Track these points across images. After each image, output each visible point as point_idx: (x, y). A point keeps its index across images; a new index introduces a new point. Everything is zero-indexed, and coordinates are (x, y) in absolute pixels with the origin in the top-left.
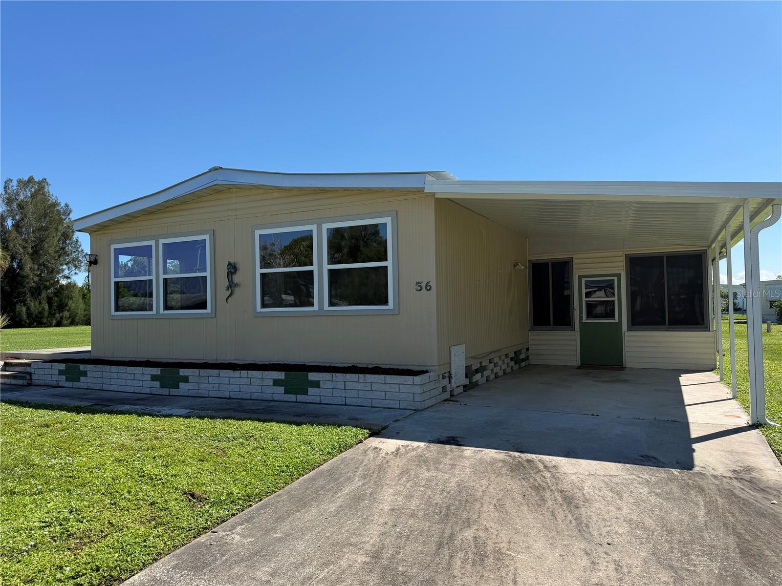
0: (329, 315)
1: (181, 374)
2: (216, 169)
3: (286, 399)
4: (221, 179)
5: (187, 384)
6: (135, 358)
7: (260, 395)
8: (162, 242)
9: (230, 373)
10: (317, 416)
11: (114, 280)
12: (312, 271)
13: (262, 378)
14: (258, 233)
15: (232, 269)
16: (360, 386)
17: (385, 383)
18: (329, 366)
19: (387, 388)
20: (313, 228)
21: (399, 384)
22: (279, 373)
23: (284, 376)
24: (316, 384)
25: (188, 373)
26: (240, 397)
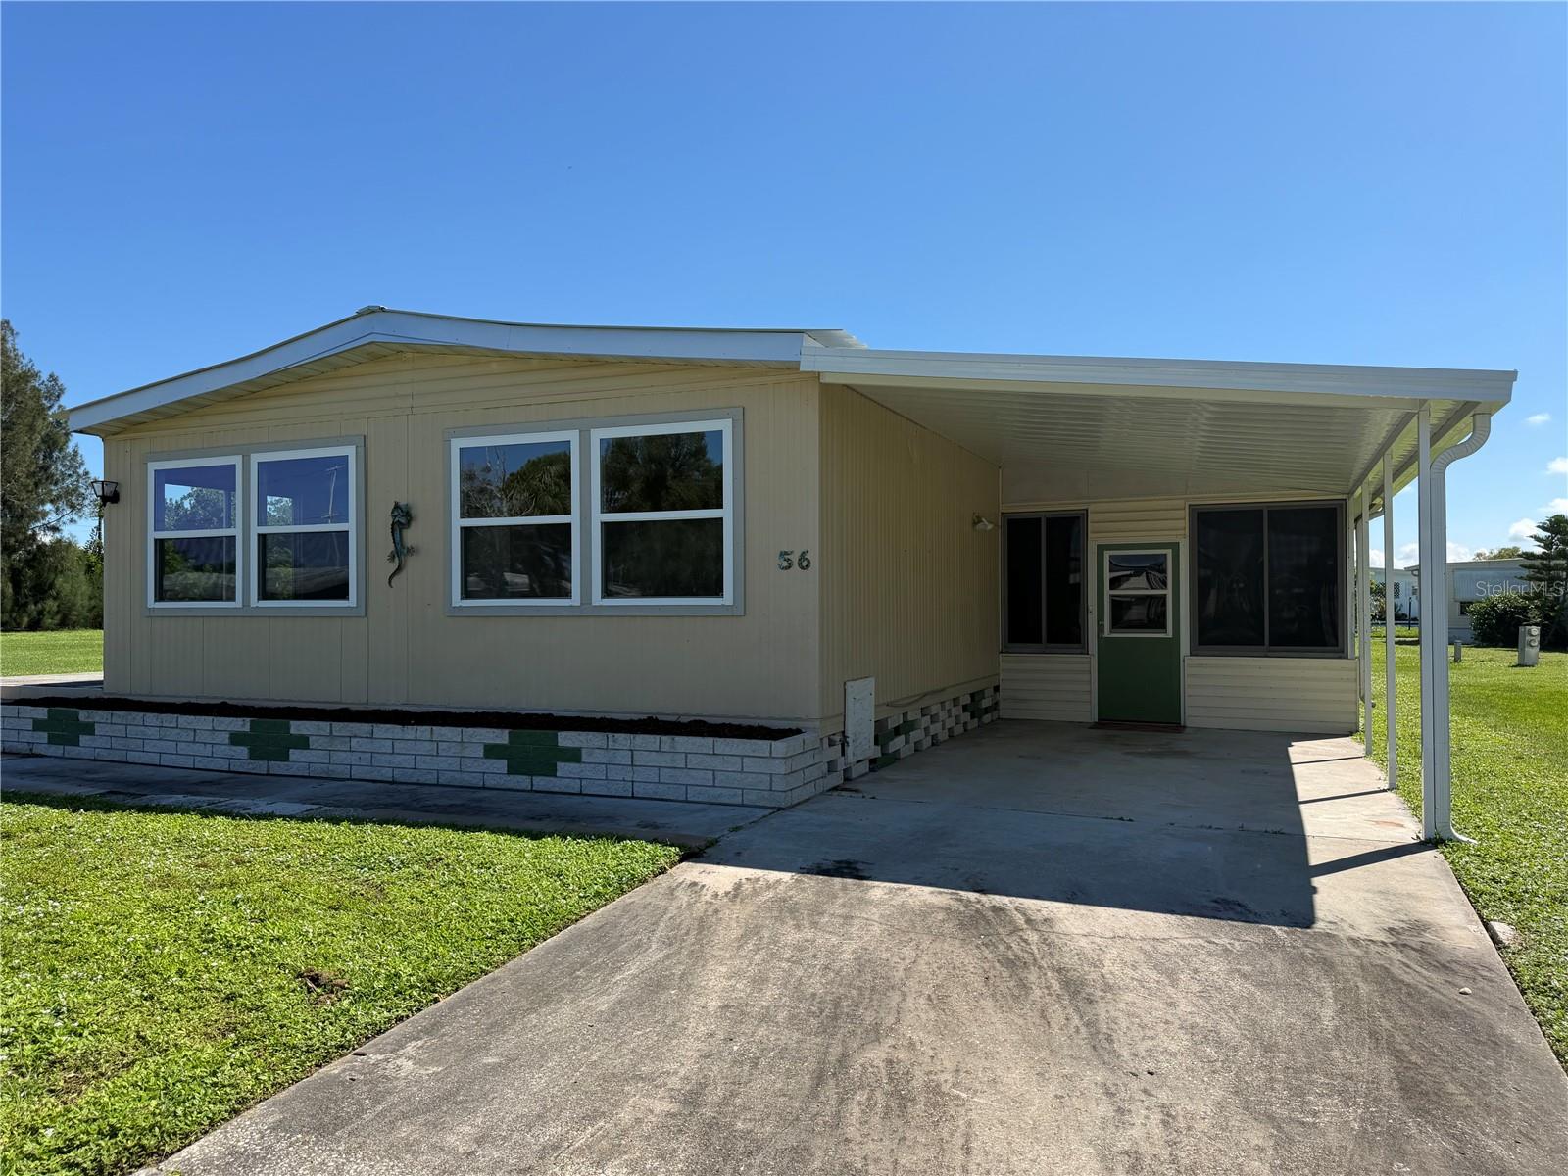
0: (599, 614)
1: (292, 731)
2: (371, 311)
3: (510, 785)
4: (381, 332)
5: (305, 751)
6: (197, 697)
7: (457, 775)
8: (256, 458)
9: (395, 730)
10: (573, 820)
11: (153, 535)
12: (569, 525)
13: (462, 742)
14: (457, 444)
15: (402, 517)
16: (663, 760)
17: (714, 754)
18: (601, 719)
19: (717, 763)
20: (572, 436)
21: (743, 756)
22: (497, 731)
23: (507, 738)
24: (574, 755)
25: (309, 731)
26: (414, 780)
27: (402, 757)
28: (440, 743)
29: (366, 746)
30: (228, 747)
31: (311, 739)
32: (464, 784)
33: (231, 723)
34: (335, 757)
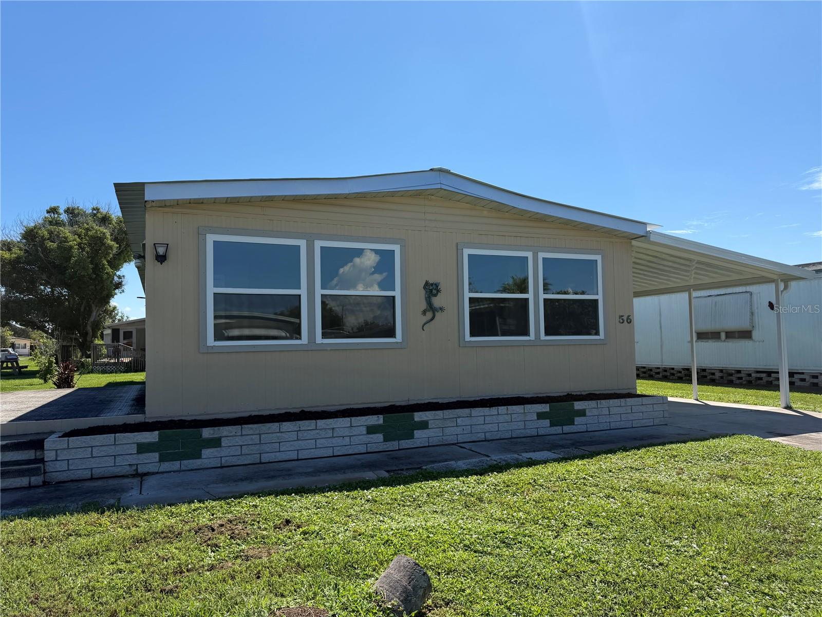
2: (440, 170)
3: (552, 433)
5: (425, 431)
7: (523, 431)
9: (486, 411)
13: (524, 413)
15: (432, 289)
16: (622, 410)
19: (643, 409)
20: (529, 255)
22: (543, 405)
23: (549, 408)
25: (428, 417)
26: (498, 437)
27: (491, 425)
28: (512, 415)
29: (468, 421)
30: (365, 436)
31: (430, 422)
32: (527, 435)
33: (367, 420)
34: (447, 431)
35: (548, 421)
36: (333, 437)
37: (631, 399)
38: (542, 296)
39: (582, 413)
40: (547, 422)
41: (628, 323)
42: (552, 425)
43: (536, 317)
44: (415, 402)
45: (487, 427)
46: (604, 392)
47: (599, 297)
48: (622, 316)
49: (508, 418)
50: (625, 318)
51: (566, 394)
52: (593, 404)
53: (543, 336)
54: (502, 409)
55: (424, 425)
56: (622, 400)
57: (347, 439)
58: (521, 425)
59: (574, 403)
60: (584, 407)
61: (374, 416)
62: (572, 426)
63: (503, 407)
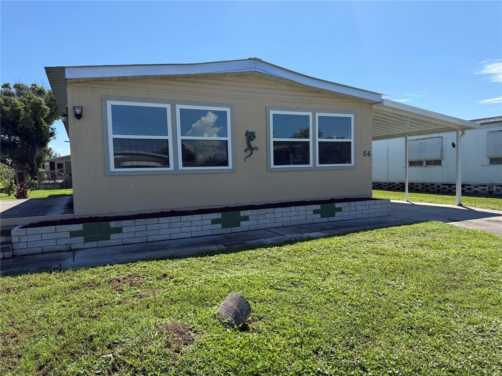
1: (241, 215)
2: (255, 59)
3: (322, 221)
5: (247, 222)
7: (305, 221)
9: (283, 209)
13: (306, 210)
15: (250, 136)
16: (363, 208)
19: (376, 206)
20: (310, 114)
22: (317, 205)
23: (320, 207)
25: (248, 214)
27: (286, 218)
28: (299, 212)
29: (272, 216)
30: (211, 225)
31: (250, 217)
32: (307, 223)
33: (212, 216)
34: (260, 222)
35: (320, 214)
36: (191, 226)
37: (369, 201)
38: (318, 140)
39: (340, 210)
40: (319, 216)
41: (369, 156)
42: (322, 217)
43: (314, 153)
44: (241, 205)
45: (284, 219)
46: (353, 197)
47: (352, 140)
48: (365, 152)
49: (296, 213)
50: (367, 153)
51: (330, 199)
52: (346, 204)
53: (318, 165)
54: (293, 208)
55: (246, 218)
56: (364, 202)
57: (200, 227)
58: (304, 217)
59: (335, 204)
60: (341, 206)
61: (216, 214)
62: (334, 217)
63: (293, 207)
